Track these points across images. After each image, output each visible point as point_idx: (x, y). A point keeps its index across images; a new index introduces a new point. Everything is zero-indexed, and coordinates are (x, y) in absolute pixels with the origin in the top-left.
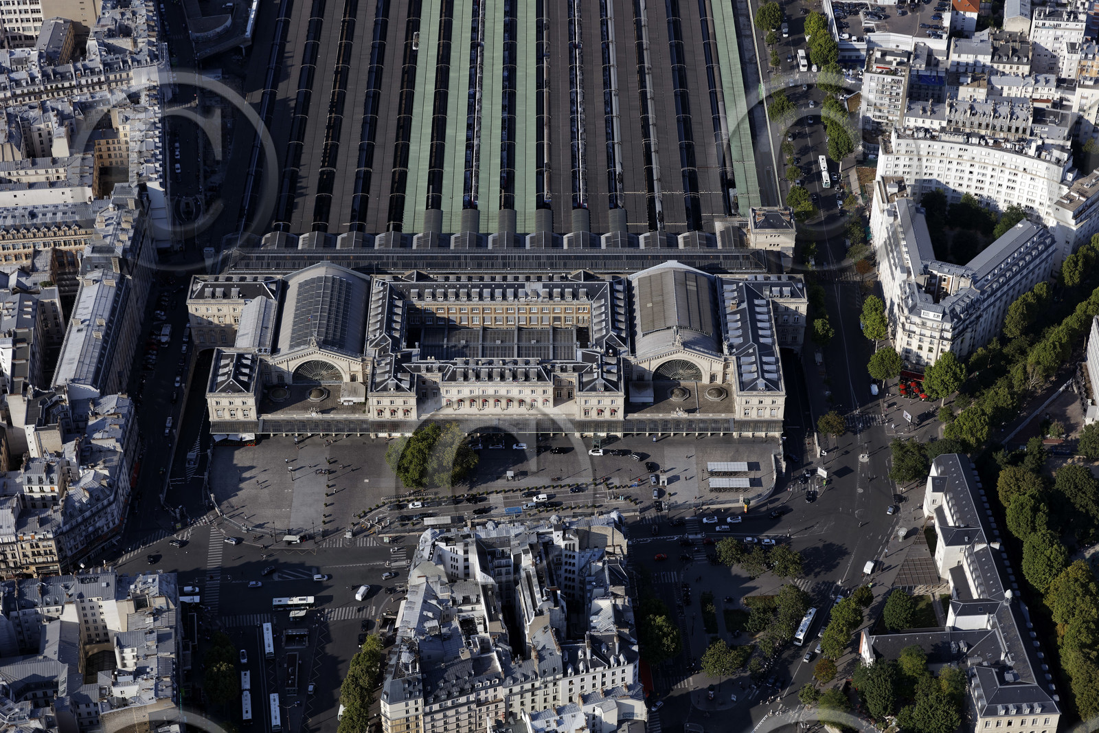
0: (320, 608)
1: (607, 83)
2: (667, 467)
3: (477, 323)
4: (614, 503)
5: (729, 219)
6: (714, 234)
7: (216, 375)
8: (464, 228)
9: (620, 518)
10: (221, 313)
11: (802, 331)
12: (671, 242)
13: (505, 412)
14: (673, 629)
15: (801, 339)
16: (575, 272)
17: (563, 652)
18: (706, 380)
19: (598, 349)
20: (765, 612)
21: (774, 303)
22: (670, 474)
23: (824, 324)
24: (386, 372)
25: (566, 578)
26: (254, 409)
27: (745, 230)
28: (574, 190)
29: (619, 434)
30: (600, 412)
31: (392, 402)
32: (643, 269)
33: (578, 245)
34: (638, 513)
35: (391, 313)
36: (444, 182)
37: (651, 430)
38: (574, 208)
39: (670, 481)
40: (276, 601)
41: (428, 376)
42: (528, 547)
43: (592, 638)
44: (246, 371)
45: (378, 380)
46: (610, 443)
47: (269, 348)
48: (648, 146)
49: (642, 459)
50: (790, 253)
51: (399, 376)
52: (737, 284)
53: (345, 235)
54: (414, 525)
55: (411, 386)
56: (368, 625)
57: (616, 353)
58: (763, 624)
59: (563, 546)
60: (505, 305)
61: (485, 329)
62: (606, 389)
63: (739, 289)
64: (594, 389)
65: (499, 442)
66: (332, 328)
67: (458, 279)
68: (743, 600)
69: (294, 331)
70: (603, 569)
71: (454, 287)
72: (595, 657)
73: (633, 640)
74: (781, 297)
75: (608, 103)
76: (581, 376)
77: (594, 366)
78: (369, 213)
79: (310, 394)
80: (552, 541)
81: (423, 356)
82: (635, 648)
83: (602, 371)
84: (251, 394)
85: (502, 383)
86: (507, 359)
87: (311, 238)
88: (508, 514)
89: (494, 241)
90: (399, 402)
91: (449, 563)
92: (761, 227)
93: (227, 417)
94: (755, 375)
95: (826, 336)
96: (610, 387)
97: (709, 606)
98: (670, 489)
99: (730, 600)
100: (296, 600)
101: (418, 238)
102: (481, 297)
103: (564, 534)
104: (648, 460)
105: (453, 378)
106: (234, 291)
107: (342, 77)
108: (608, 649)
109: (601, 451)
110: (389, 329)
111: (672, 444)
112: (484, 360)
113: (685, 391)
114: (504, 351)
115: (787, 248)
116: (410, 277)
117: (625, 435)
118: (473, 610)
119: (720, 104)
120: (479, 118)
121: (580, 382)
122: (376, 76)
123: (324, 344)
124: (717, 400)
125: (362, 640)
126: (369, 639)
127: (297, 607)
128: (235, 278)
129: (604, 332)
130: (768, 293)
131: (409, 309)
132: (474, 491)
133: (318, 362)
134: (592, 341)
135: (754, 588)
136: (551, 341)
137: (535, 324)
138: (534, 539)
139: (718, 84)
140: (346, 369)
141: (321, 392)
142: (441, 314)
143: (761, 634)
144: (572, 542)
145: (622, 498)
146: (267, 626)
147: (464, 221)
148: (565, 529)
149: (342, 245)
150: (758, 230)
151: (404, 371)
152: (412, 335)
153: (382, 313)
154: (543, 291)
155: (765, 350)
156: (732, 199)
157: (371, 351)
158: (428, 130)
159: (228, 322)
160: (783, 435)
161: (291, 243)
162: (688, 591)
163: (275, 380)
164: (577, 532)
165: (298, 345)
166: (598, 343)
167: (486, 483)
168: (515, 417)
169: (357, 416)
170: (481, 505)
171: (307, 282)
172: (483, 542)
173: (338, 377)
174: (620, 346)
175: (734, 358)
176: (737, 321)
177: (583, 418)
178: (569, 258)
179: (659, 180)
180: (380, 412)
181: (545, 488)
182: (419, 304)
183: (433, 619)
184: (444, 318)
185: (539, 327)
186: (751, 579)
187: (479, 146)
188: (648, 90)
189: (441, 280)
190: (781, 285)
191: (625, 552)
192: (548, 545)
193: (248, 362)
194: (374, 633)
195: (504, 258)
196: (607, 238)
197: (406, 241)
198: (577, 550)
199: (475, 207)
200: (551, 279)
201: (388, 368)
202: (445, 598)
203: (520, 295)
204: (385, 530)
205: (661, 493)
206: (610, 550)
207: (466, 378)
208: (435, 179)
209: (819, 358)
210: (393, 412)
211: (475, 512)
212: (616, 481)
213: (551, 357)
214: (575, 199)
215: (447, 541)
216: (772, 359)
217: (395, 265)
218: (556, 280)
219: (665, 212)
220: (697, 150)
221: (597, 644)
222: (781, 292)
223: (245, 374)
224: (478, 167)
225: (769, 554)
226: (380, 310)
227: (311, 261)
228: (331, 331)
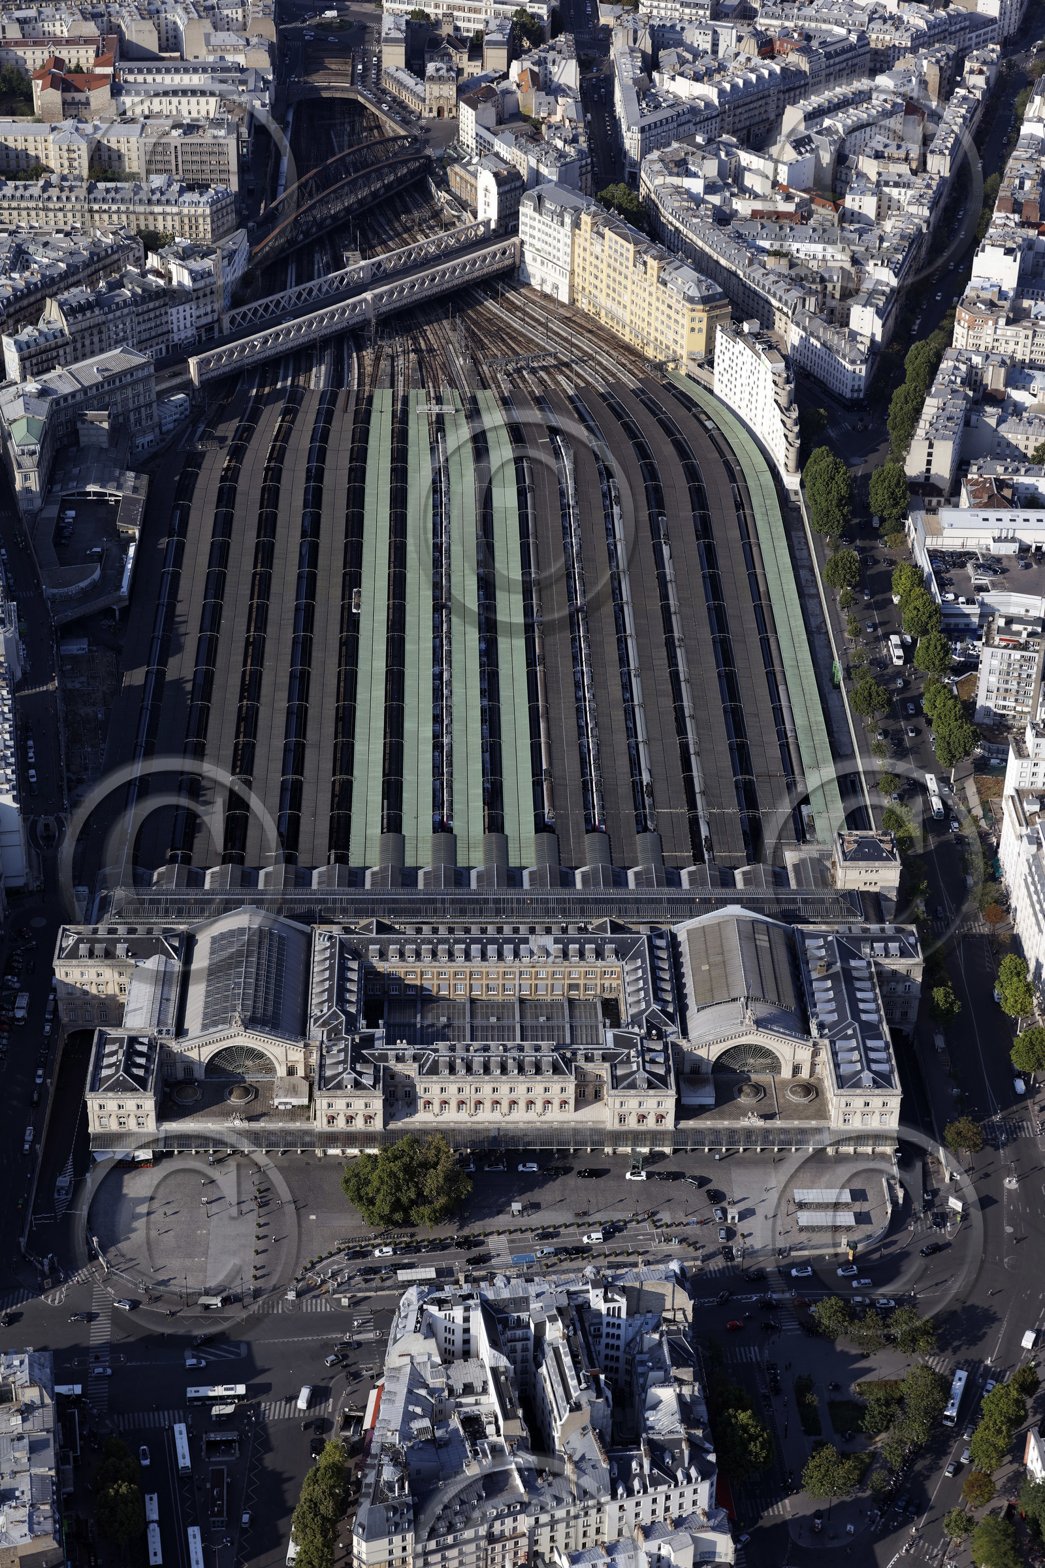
0: (254, 1401)
1: (624, 660)
2: (737, 1197)
3: (461, 993)
4: (665, 1248)
5: (803, 847)
6: (785, 868)
7: (98, 1067)
8: (436, 859)
9: (682, 1269)
10: (101, 979)
11: (916, 1004)
12: (726, 880)
13: (507, 1118)
14: (763, 1430)
15: (913, 1014)
16: (597, 922)
17: (610, 1464)
18: (786, 1073)
19: (636, 1030)
20: (888, 1404)
21: (876, 964)
22: (742, 1206)
23: (946, 995)
24: (339, 1063)
25: (607, 1356)
26: (153, 1114)
27: (828, 864)
28: (586, 808)
29: (667, 1150)
30: (642, 1118)
31: (348, 1105)
32: (691, 917)
33: (597, 884)
34: (699, 1263)
35: (343, 979)
36: (405, 795)
37: (712, 1143)
38: (588, 832)
39: (743, 1216)
40: (191, 1392)
41: (399, 1068)
42: (555, 1312)
43: (651, 1443)
44: (142, 1061)
45: (329, 1073)
46: (654, 1163)
47: (173, 1029)
48: (684, 748)
49: (700, 1186)
50: (893, 895)
51: (358, 1067)
52: (825, 937)
53: (270, 869)
54: (383, 1280)
55: (376, 1081)
56: (323, 1425)
57: (661, 1035)
58: (888, 1421)
59: (604, 1312)
60: (502, 967)
61: (473, 1001)
62: (651, 1086)
63: (828, 946)
64: (632, 1086)
65: (498, 1161)
66: (262, 1000)
67: (435, 931)
68: (854, 1388)
69: (207, 1005)
70: (660, 1343)
71: (430, 942)
72: (655, 1471)
73: (707, 1445)
74: (887, 956)
75: (627, 687)
76: (614, 1067)
77: (633, 1053)
78: (302, 838)
79: (231, 1093)
80: (587, 1302)
81: (390, 1040)
82: (712, 1458)
83: (644, 1061)
84: (150, 1094)
85: (504, 1078)
86: (509, 1044)
87: (222, 874)
88: (515, 1265)
89: (480, 877)
90: (358, 1104)
91: (442, 1334)
92: (852, 859)
93: (114, 1126)
94: (858, 1067)
95: (950, 1010)
96: (656, 1082)
97: (809, 1396)
98: (742, 1227)
99: (837, 1388)
100: (219, 1391)
101: (373, 874)
102: (468, 956)
103: (606, 1293)
104: (710, 1186)
105: (434, 1070)
106: (121, 949)
107: (255, 650)
108: (673, 1459)
109: (643, 1173)
110: (342, 1001)
111: (743, 1163)
112: (476, 1044)
113: (758, 1089)
114: (503, 1032)
115: (889, 888)
116: (367, 928)
117: (675, 1151)
118: (477, 1404)
119: (781, 688)
120: (449, 707)
121: (614, 1077)
122: (303, 650)
123: (252, 1023)
124: (805, 1101)
125: (318, 1447)
126: (328, 1447)
127: (222, 1400)
128: (122, 930)
129: (643, 1006)
130: (868, 951)
131: (367, 973)
132: (466, 1231)
133: (242, 1048)
134: (624, 1018)
135: (869, 1370)
136: (567, 1019)
137: (543, 995)
138: (564, 1301)
139: (776, 661)
140: (282, 1058)
141: (247, 1091)
142: (411, 980)
143: (883, 1435)
144: (616, 1305)
145: (675, 1242)
146: (180, 1429)
147: (436, 850)
148: (607, 1286)
149: (266, 883)
150: (848, 863)
151: (365, 1061)
152: (373, 1010)
153: (330, 978)
154: (555, 948)
155: (870, 1031)
156: (806, 820)
157: (316, 1033)
158: (379, 723)
159: (110, 991)
160: (897, 1151)
161: (195, 880)
162: (776, 1375)
163: (180, 1075)
164: (624, 1290)
165: (215, 1024)
166: (635, 1020)
167: (482, 1219)
168: (521, 1125)
169: (298, 1125)
170: (476, 1252)
171: (223, 936)
172: (491, 1306)
173: (270, 1069)
174: (667, 1025)
175: (827, 1042)
176: (828, 990)
177: (617, 1126)
178: (586, 901)
179: (703, 793)
180: (331, 1119)
181: (567, 1226)
182: (381, 967)
183: (422, 1417)
184: (415, 986)
185: (549, 998)
186: (865, 1357)
187: (451, 745)
188: (681, 668)
189: (410, 931)
190: (886, 940)
191: (690, 1319)
192: (584, 1308)
193: (144, 1049)
194: (333, 1438)
195: (497, 901)
196: (636, 874)
197: (355, 877)
198: (624, 1315)
199: (450, 830)
200: (564, 930)
201: (342, 1056)
202: (438, 1386)
203: (522, 953)
204: (343, 1288)
205: (731, 1234)
206: (668, 1315)
207: (452, 1070)
208: (393, 791)
209: (940, 1042)
210: (350, 1119)
211: (469, 1262)
212: (665, 1217)
213: (568, 1041)
214: (588, 819)
215: (441, 1303)
216: (879, 1044)
217: (344, 911)
218: (572, 932)
219: (715, 838)
220: (753, 751)
221: (657, 1451)
222: (886, 949)
223: (139, 1066)
224: (451, 774)
225: (889, 1321)
226: (327, 974)
227: (228, 907)
228: (260, 1005)
